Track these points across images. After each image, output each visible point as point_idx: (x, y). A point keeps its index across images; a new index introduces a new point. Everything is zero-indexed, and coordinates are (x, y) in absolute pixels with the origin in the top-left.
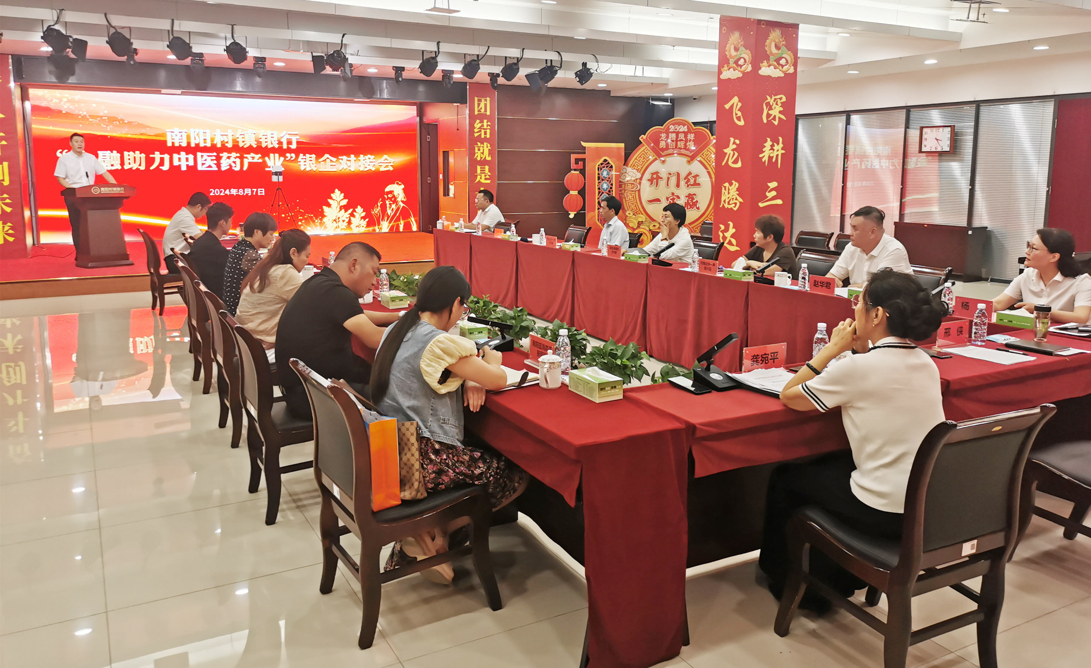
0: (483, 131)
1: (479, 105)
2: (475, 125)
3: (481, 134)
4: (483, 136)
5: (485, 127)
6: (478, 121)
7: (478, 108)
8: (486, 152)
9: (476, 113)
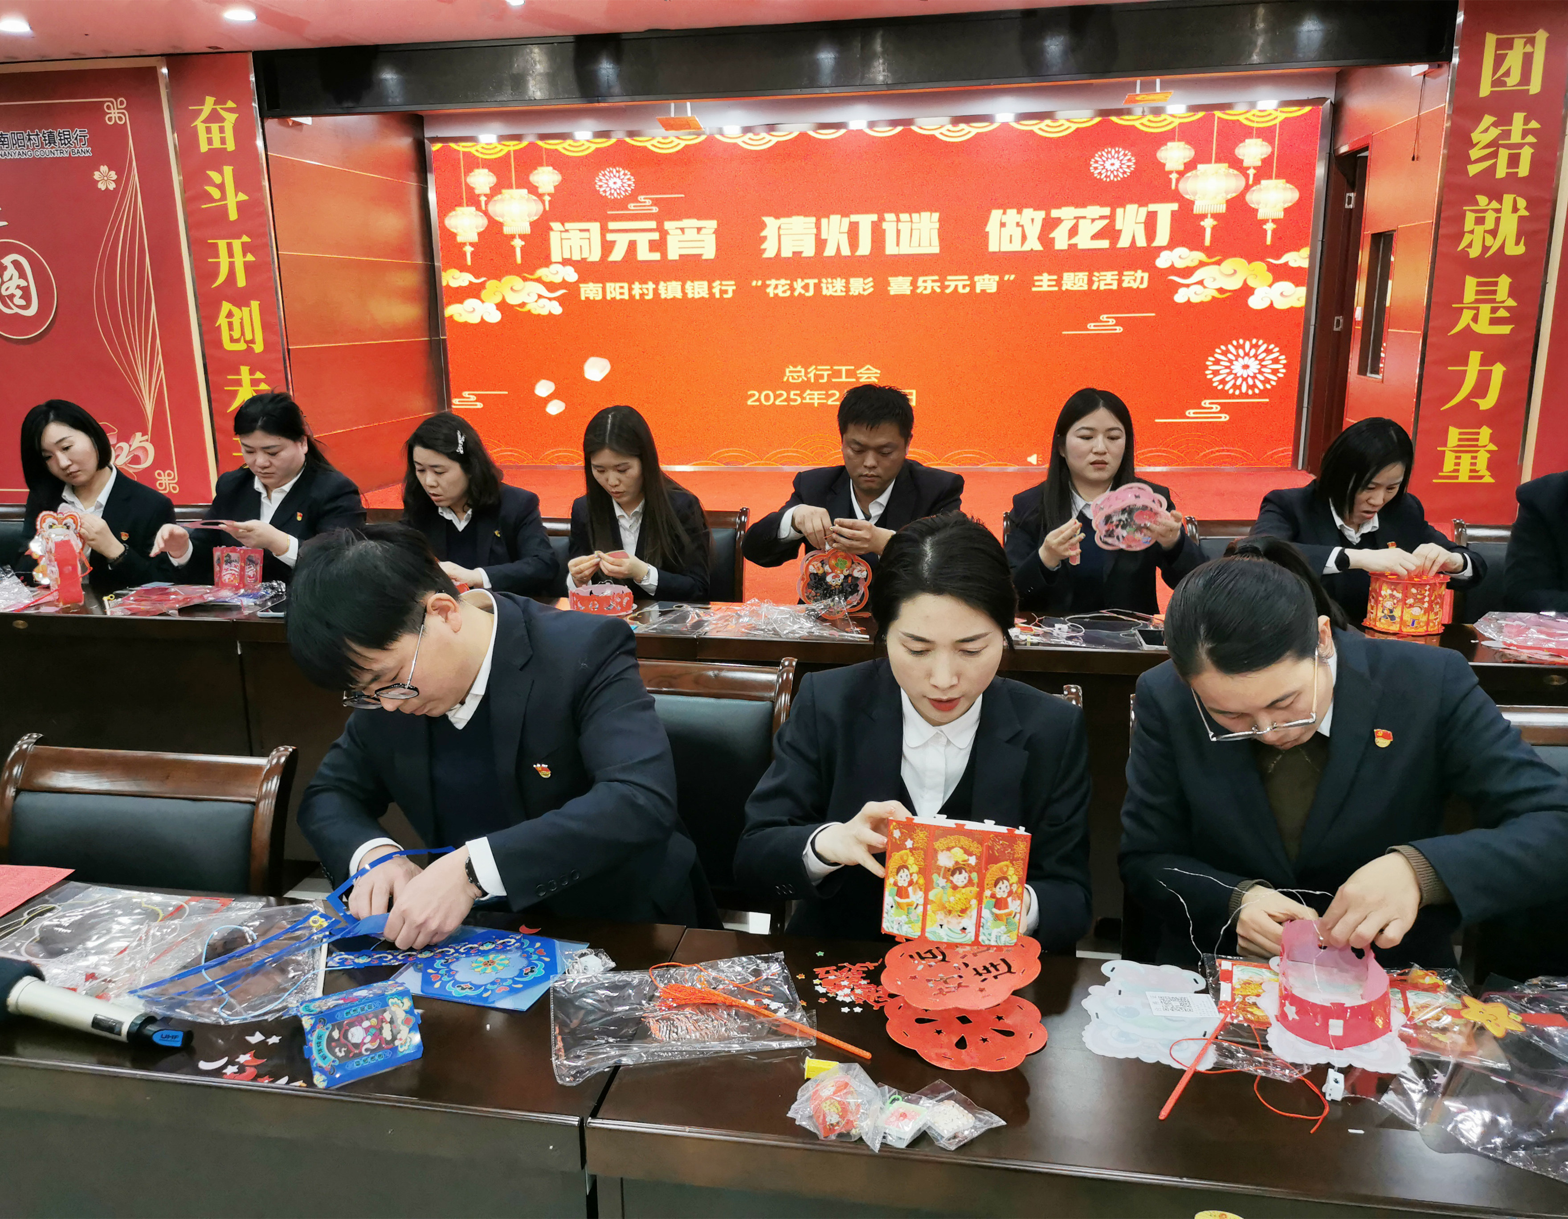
0: (1504, 154)
1: (1499, 61)
2: (1476, 136)
3: (1494, 165)
4: (1501, 172)
5: (1516, 138)
6: (1488, 120)
7: (1495, 72)
8: (1509, 226)
9: (1485, 89)
